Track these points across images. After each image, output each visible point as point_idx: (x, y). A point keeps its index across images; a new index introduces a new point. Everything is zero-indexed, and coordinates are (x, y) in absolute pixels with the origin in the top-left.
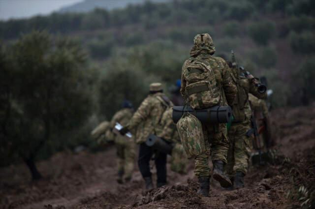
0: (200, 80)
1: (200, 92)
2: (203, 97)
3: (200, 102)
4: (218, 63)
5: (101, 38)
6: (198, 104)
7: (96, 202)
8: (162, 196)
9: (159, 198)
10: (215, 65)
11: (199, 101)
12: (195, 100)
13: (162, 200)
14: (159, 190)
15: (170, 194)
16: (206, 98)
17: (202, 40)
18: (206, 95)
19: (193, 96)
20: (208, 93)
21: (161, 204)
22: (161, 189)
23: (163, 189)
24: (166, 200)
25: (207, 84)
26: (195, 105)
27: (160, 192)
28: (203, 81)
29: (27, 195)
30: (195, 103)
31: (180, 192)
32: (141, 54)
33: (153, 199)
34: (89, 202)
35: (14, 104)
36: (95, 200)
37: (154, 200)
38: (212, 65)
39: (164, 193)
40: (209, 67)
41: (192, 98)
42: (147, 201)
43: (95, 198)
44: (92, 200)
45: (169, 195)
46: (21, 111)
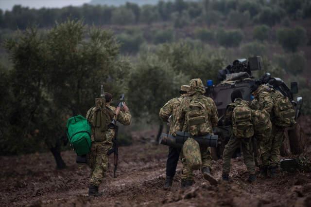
0: (199, 115)
1: (199, 124)
2: (201, 128)
3: (199, 132)
4: (209, 102)
5: (130, 33)
6: (197, 133)
7: (124, 195)
8: (193, 195)
9: (189, 197)
10: (207, 103)
11: (198, 130)
12: (195, 130)
13: (193, 199)
14: (189, 188)
15: (201, 194)
16: (203, 129)
17: (197, 85)
18: (204, 126)
19: (194, 127)
20: (205, 125)
21: (192, 203)
22: (191, 187)
23: (194, 188)
24: (196, 199)
25: (204, 118)
26: (195, 133)
27: (190, 190)
28: (201, 116)
29: (53, 183)
30: (195, 132)
31: (210, 192)
32: (171, 51)
33: (183, 196)
34: (116, 195)
35: (44, 93)
36: (122, 194)
37: (185, 198)
38: (205, 103)
39: (194, 193)
40: (204, 106)
41: (193, 128)
42: (177, 199)
43: (122, 191)
44: (119, 193)
45: (199, 194)
46: (50, 100)
